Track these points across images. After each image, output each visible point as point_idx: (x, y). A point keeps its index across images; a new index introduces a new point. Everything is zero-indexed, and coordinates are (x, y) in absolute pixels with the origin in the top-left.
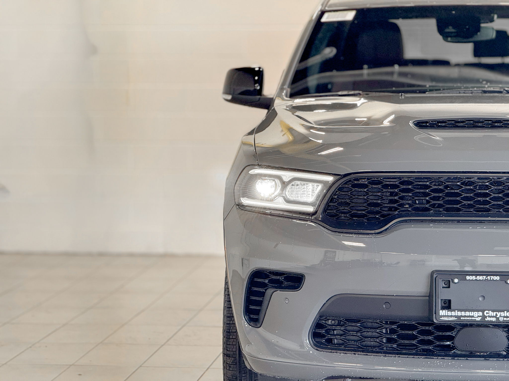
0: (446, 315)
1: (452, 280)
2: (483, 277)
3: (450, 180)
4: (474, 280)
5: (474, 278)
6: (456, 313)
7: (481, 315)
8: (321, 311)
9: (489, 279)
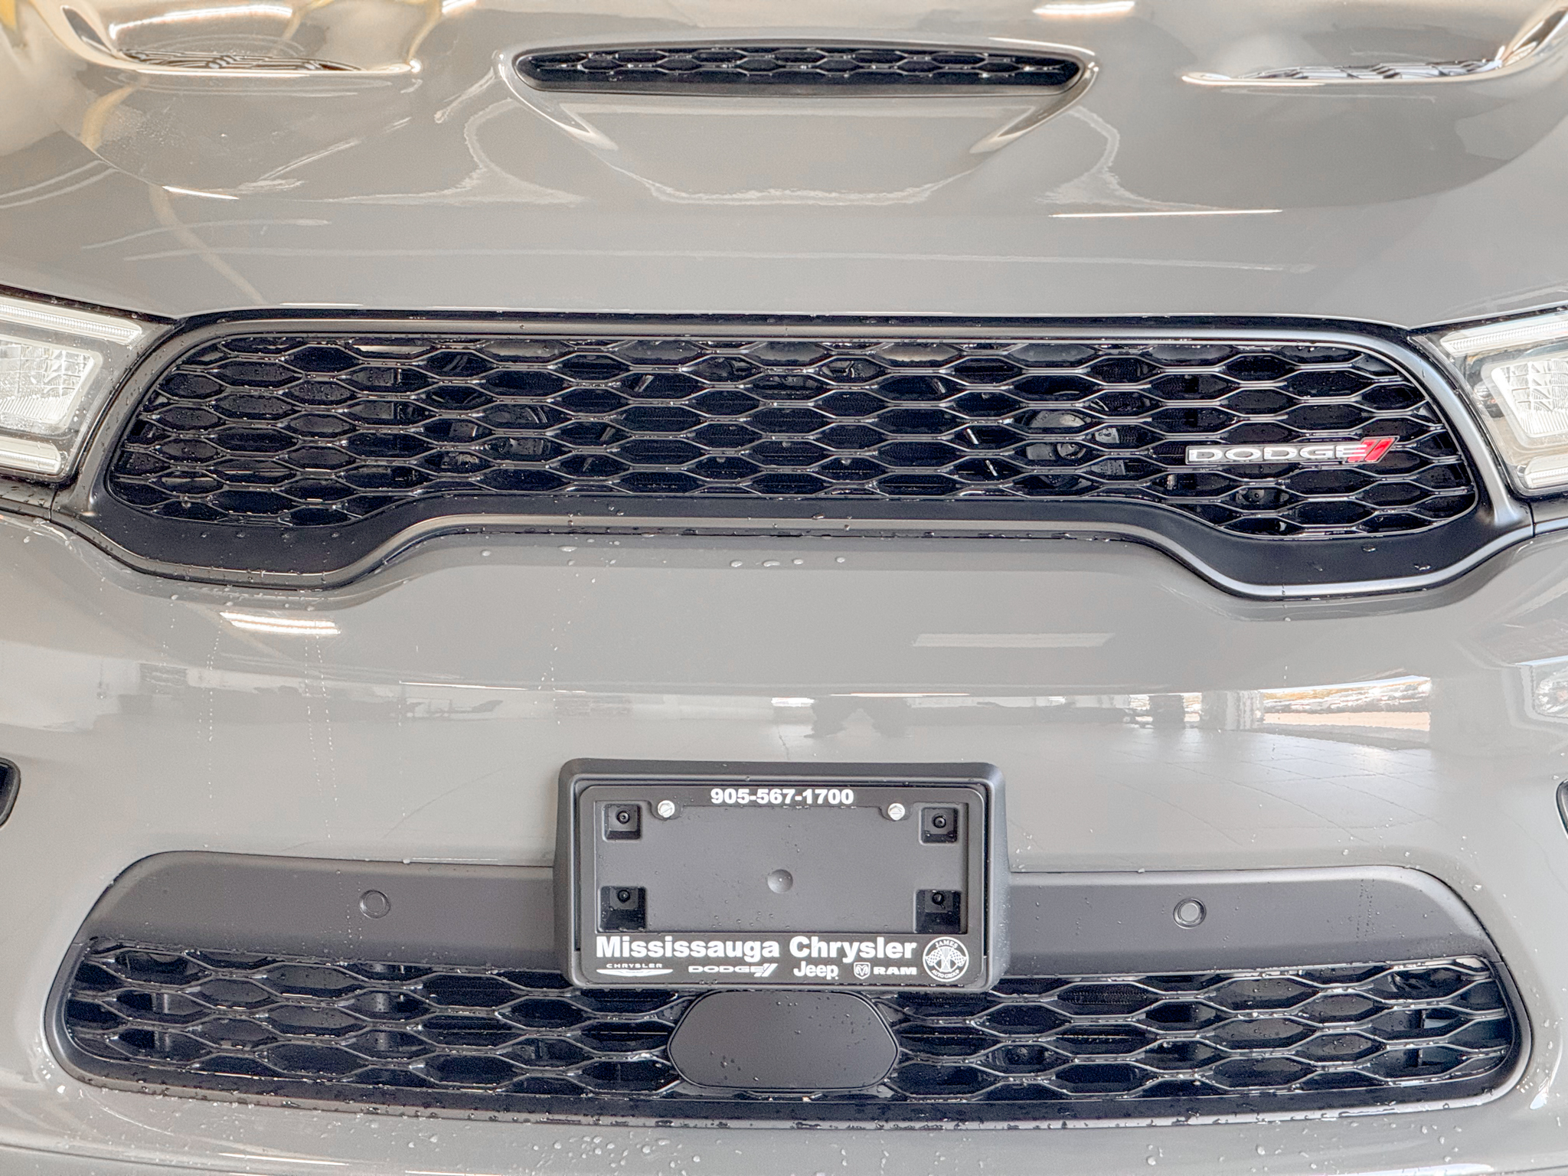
0: (626, 954)
1: (649, 804)
2: (785, 791)
3: (650, 355)
4: (744, 806)
5: (743, 795)
6: (669, 945)
7: (776, 953)
8: (96, 915)
9: (809, 801)
